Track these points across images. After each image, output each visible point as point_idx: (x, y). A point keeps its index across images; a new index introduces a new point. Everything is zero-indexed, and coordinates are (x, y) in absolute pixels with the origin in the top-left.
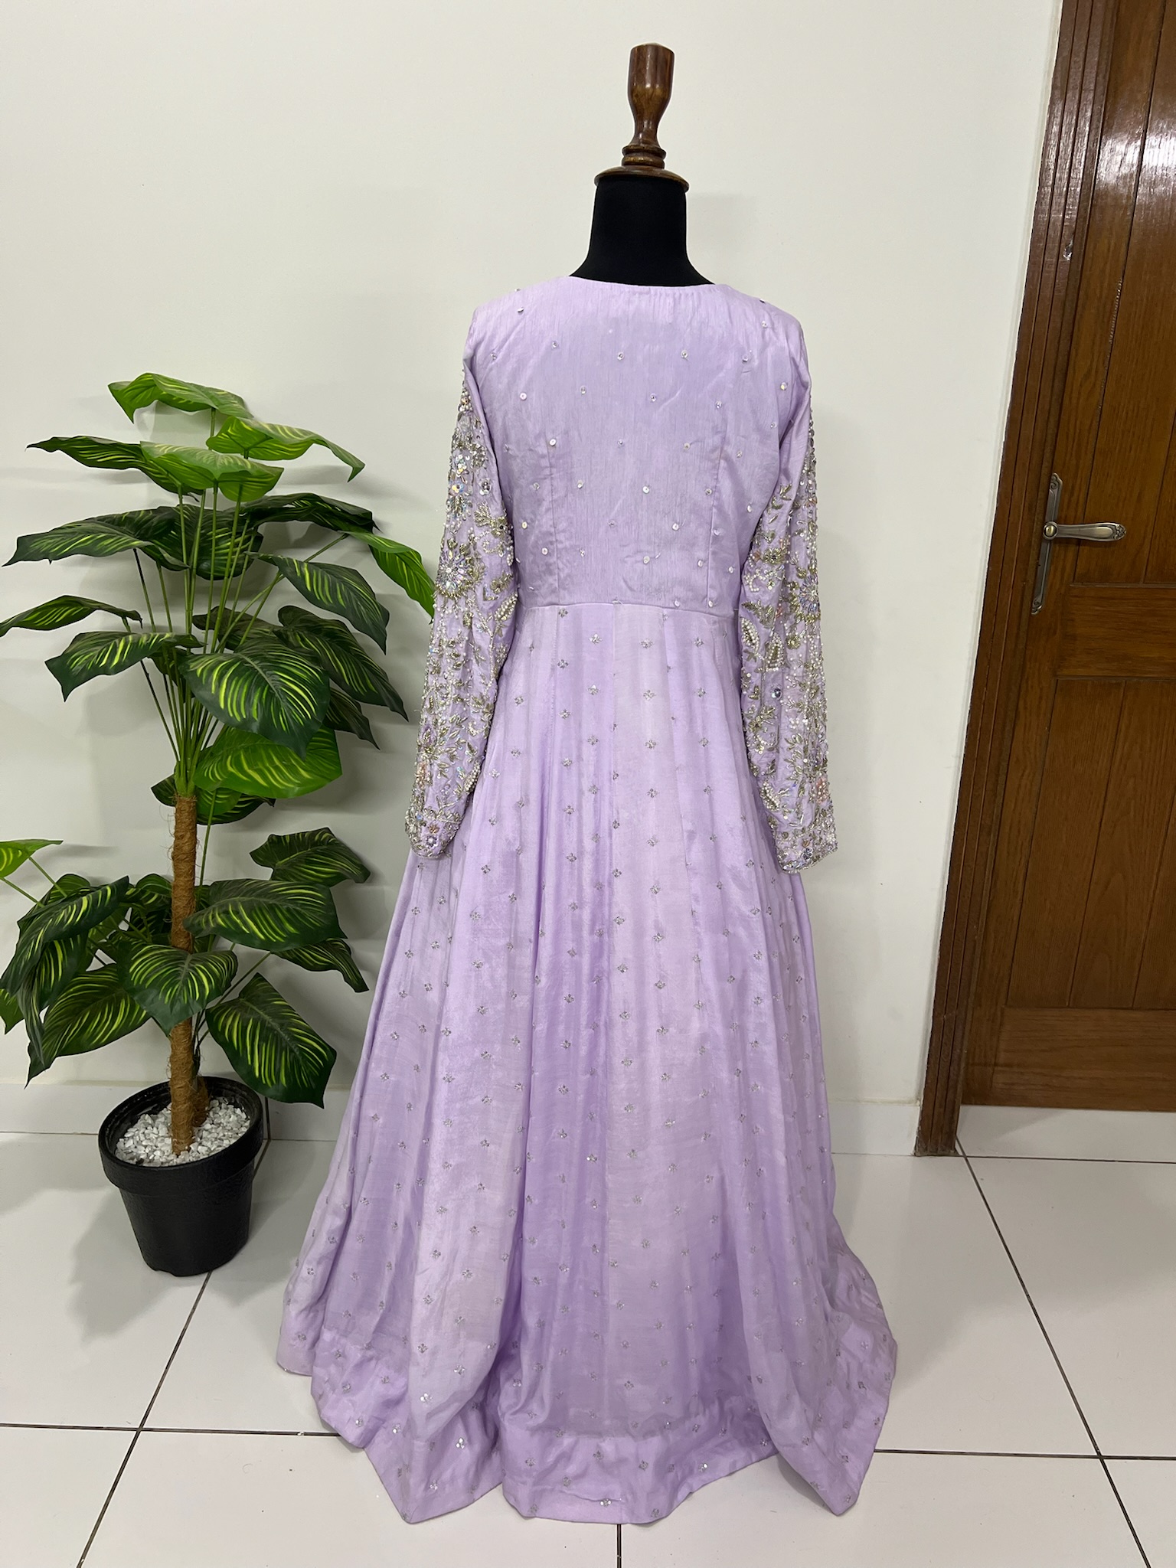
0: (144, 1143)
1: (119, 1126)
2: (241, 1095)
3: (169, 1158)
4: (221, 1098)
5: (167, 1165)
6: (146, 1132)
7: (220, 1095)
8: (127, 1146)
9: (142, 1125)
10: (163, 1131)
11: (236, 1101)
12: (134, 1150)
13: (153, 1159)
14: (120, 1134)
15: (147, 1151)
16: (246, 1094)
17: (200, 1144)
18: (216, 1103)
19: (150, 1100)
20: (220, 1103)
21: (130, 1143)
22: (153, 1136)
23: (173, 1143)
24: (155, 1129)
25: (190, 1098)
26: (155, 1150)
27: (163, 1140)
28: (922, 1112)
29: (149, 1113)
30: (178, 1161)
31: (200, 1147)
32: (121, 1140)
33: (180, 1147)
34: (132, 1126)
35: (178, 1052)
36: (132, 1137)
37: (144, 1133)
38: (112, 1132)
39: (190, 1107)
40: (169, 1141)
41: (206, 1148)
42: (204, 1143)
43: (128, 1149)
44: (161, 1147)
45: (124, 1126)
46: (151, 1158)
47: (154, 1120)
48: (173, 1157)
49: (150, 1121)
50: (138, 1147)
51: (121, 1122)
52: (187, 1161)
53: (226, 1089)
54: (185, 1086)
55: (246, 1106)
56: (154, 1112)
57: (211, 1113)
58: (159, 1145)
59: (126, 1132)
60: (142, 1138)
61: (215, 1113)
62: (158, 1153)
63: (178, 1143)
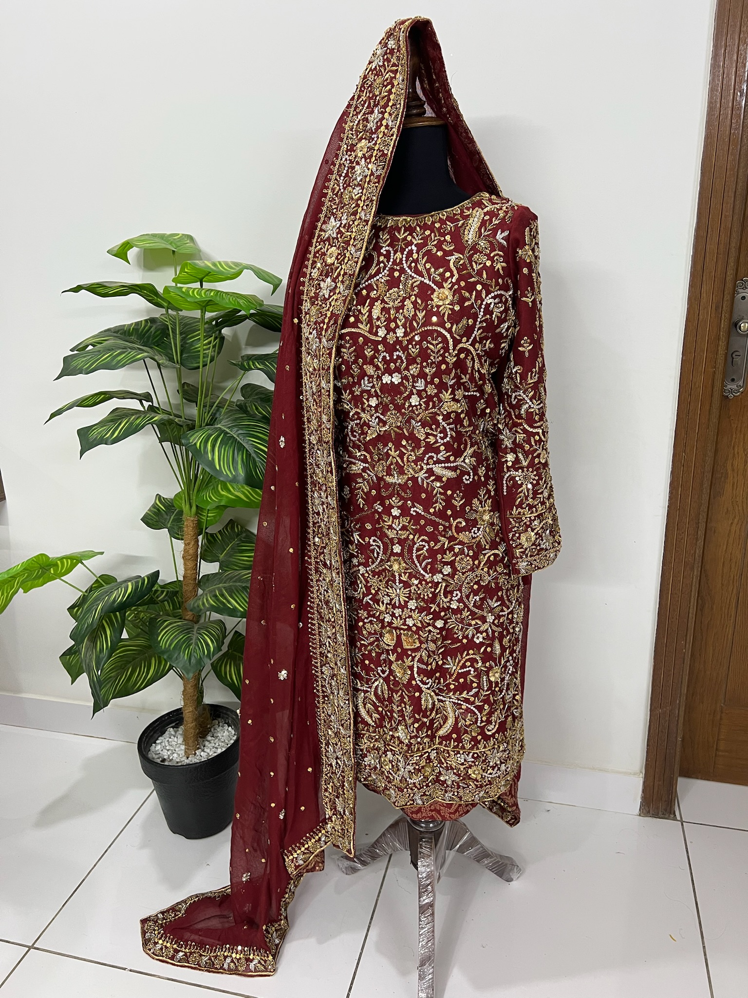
0: (167, 748)
1: (152, 736)
2: (232, 718)
3: (182, 759)
4: (220, 719)
5: (180, 764)
6: (170, 740)
7: (219, 716)
8: (157, 749)
9: (168, 736)
10: (180, 740)
11: (228, 722)
12: (161, 752)
13: (172, 759)
14: (153, 741)
15: (169, 753)
17: (203, 751)
18: (215, 722)
19: (173, 719)
20: (219, 723)
21: (158, 747)
22: (174, 743)
23: (185, 748)
24: (176, 738)
25: (196, 720)
26: (174, 753)
27: (179, 746)
29: (173, 727)
30: (187, 761)
31: (202, 753)
32: (154, 745)
33: (189, 752)
34: (161, 735)
35: (187, 688)
36: (161, 743)
37: (168, 741)
38: (147, 740)
39: (196, 725)
40: (183, 747)
41: (206, 754)
42: (205, 750)
43: (156, 751)
44: (178, 751)
45: (156, 735)
46: (171, 758)
47: (176, 732)
48: (184, 758)
49: (173, 733)
50: (164, 750)
51: (154, 733)
52: (193, 762)
53: (223, 713)
54: (193, 711)
55: (234, 726)
56: (176, 727)
57: (212, 729)
58: (177, 750)
59: (157, 739)
60: (167, 744)
61: (215, 729)
62: (175, 755)
63: (188, 749)
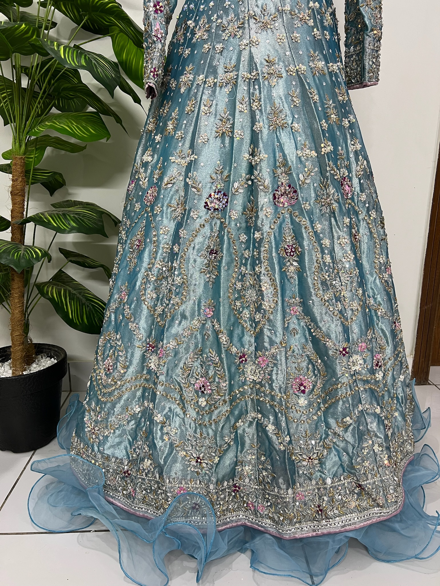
2: (55, 351)
4: (43, 354)
7: (42, 352)
10: (7, 368)
11: (51, 354)
16: (57, 349)
18: (40, 356)
19: (1, 355)
20: (42, 357)
22: (1, 371)
23: (13, 371)
24: (2, 368)
27: (7, 372)
28: (414, 361)
33: (17, 373)
39: (23, 349)
40: (10, 371)
44: (6, 375)
53: (45, 349)
55: (57, 356)
57: (37, 360)
61: (38, 361)
